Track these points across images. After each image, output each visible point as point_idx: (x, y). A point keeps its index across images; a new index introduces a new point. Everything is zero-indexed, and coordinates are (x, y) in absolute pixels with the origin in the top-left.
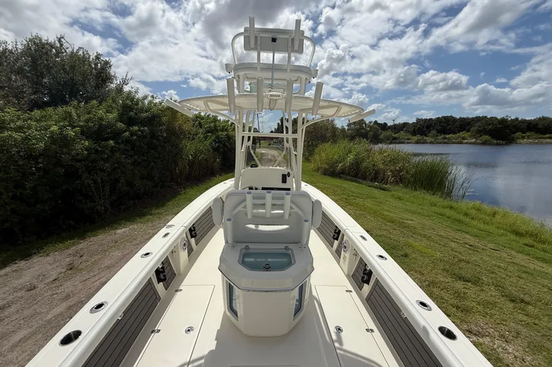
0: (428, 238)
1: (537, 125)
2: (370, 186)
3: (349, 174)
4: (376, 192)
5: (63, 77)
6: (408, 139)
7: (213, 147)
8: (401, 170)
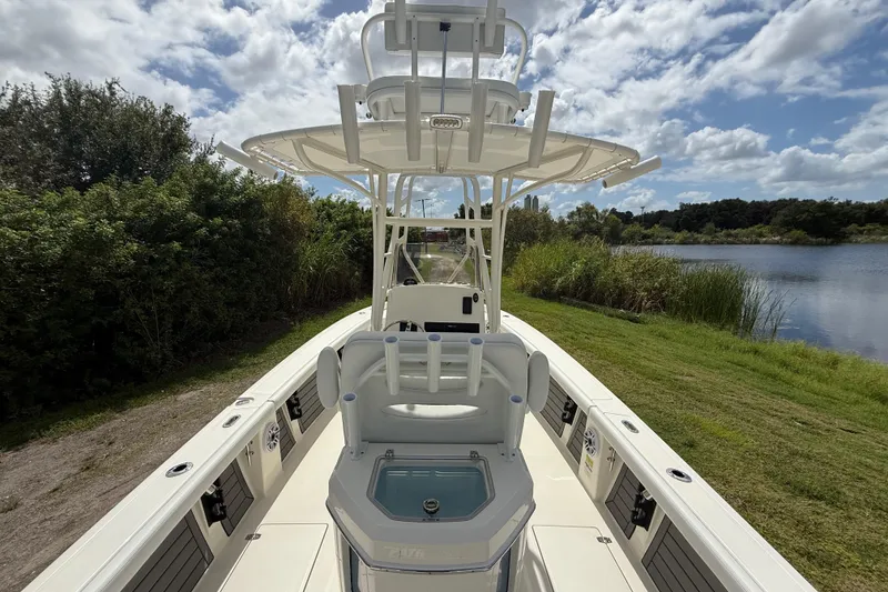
0: (726, 410)
1: (883, 211)
2: (611, 316)
3: (574, 296)
4: (622, 325)
5: (110, 142)
6: (668, 237)
7: (349, 253)
8: (662, 289)
